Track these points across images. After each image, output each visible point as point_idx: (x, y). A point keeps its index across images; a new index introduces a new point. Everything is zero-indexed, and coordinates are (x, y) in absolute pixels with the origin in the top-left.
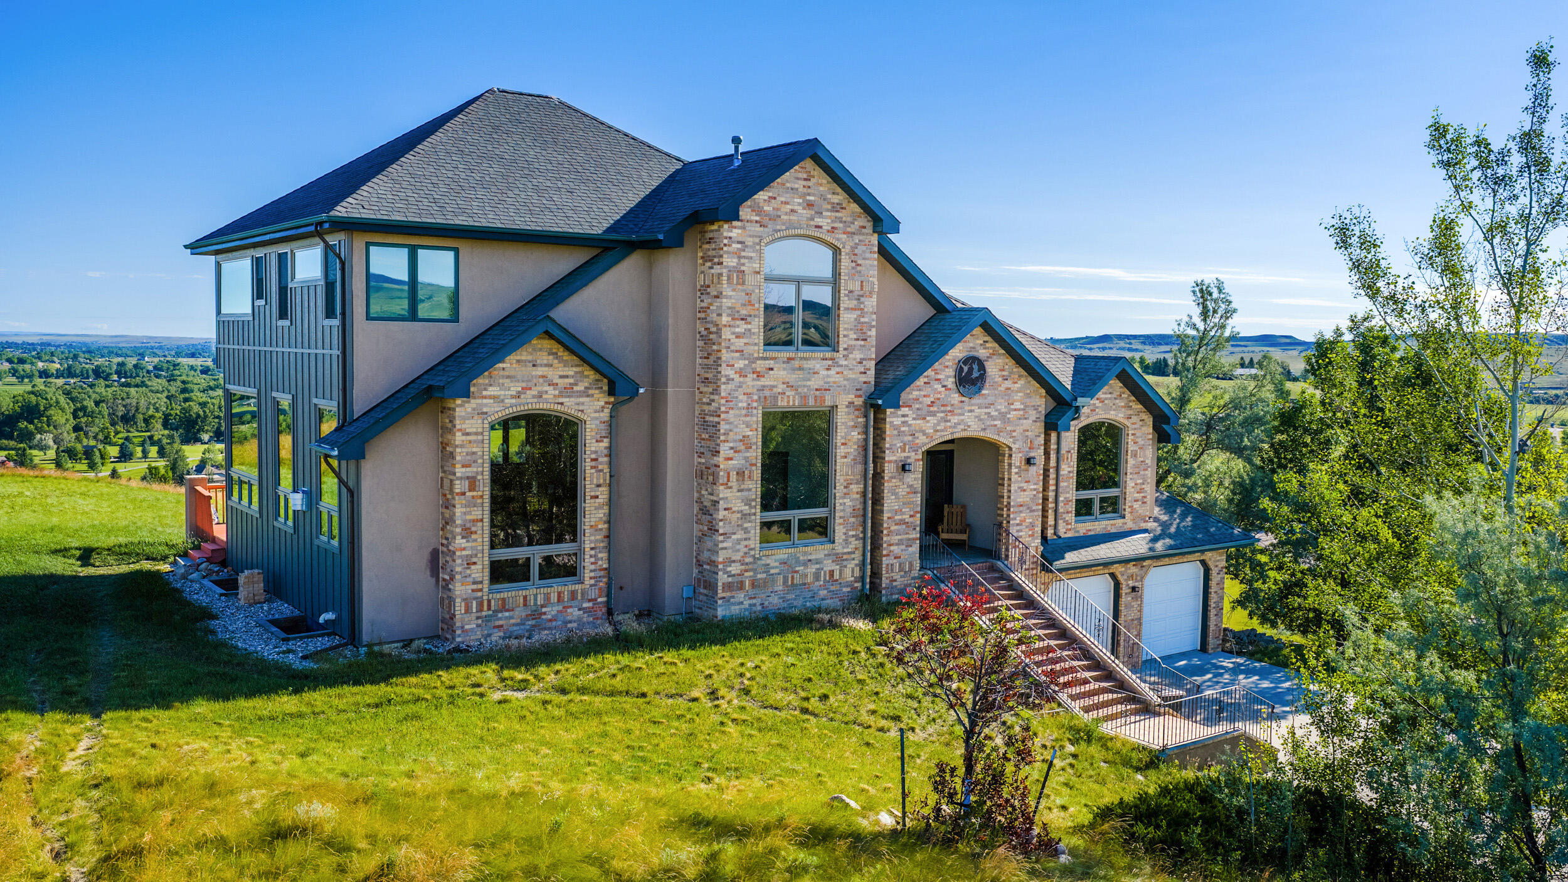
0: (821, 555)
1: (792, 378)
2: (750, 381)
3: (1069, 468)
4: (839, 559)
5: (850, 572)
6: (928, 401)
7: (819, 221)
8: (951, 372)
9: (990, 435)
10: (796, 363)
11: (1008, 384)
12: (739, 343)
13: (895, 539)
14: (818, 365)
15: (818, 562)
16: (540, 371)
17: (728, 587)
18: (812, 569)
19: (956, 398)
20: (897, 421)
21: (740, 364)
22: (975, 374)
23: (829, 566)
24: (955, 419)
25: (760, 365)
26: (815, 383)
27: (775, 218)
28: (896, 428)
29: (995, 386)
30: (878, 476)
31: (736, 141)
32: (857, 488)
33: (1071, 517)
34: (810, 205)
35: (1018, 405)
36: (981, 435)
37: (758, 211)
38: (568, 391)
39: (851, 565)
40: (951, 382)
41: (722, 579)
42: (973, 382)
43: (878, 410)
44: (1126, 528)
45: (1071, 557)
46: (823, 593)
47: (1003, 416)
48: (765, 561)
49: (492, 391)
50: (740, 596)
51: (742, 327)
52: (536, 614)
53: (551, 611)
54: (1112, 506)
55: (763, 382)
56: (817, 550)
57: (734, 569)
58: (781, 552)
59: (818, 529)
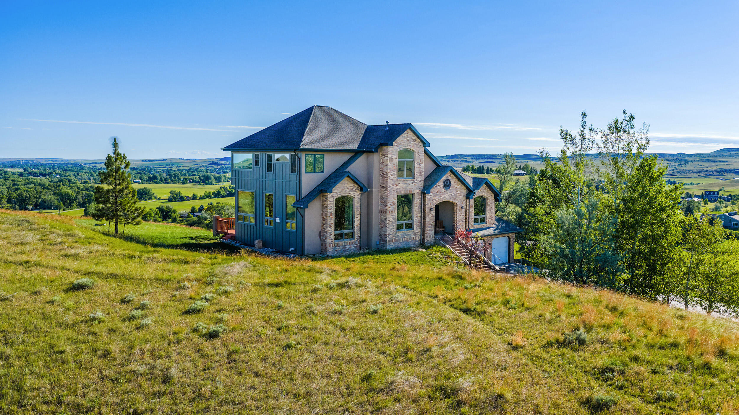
0: (411, 233)
1: (404, 186)
2: (394, 187)
3: (472, 209)
4: (415, 234)
5: (418, 238)
6: (436, 191)
7: (410, 144)
8: (442, 183)
9: (452, 200)
10: (405, 182)
11: (456, 186)
12: (392, 177)
13: (429, 229)
14: (410, 182)
15: (410, 235)
16: (346, 185)
17: (389, 241)
18: (408, 237)
19: (443, 190)
20: (429, 197)
21: (392, 183)
22: (448, 184)
23: (413, 236)
24: (443, 196)
25: (397, 183)
26: (409, 187)
27: (400, 144)
28: (429, 199)
29: (453, 187)
30: (424, 212)
31: (387, 122)
32: (419, 215)
33: (473, 223)
34: (408, 140)
35: (459, 192)
36: (450, 200)
37: (396, 143)
38: (351, 190)
39: (418, 236)
40: (442, 186)
41: (388, 239)
42: (448, 186)
43: (424, 194)
44: (487, 226)
45: (473, 235)
46: (411, 243)
47: (455, 195)
48: (398, 234)
49: (336, 191)
50: (392, 243)
51: (392, 173)
52: (344, 248)
53: (348, 247)
54: (483, 221)
55: (398, 187)
56: (410, 232)
57: (391, 236)
58: (401, 232)
59: (410, 226)
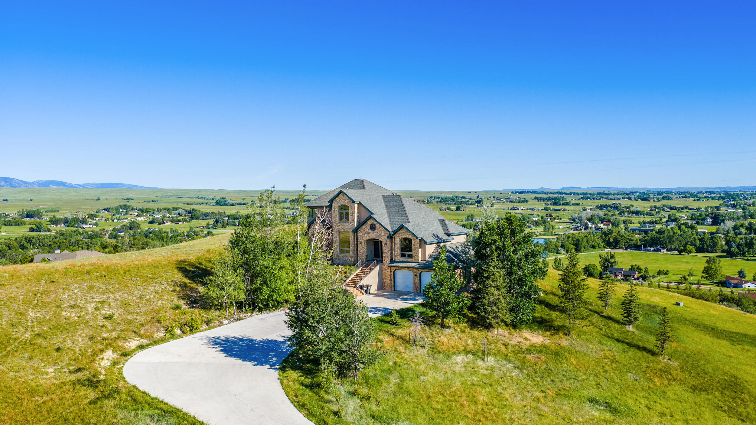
1: (343, 227)
2: (336, 227)
3: (398, 247)
4: (351, 257)
5: (353, 260)
6: (365, 231)
7: (345, 202)
8: (369, 226)
9: (377, 238)
10: (343, 224)
11: (381, 229)
12: (335, 221)
13: (360, 255)
14: (346, 225)
18: (347, 258)
19: (370, 231)
20: (360, 235)
21: (335, 224)
23: (349, 258)
24: (370, 235)
25: (338, 225)
26: (346, 228)
27: (339, 202)
29: (378, 229)
30: (357, 244)
32: (353, 246)
33: (399, 257)
34: (344, 199)
35: (383, 233)
37: (336, 201)
39: (353, 258)
40: (369, 228)
42: (373, 228)
43: (357, 232)
44: (413, 261)
45: (394, 265)
46: (349, 262)
47: (380, 235)
48: (340, 255)
50: (336, 260)
51: (335, 219)
54: (410, 256)
55: (339, 227)
56: (348, 255)
57: (336, 256)
58: (342, 255)
59: (348, 252)
